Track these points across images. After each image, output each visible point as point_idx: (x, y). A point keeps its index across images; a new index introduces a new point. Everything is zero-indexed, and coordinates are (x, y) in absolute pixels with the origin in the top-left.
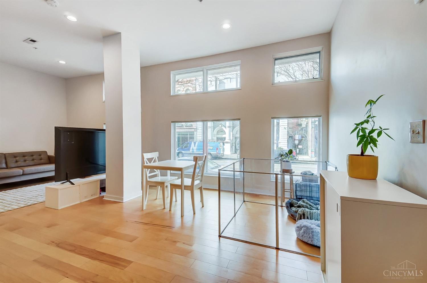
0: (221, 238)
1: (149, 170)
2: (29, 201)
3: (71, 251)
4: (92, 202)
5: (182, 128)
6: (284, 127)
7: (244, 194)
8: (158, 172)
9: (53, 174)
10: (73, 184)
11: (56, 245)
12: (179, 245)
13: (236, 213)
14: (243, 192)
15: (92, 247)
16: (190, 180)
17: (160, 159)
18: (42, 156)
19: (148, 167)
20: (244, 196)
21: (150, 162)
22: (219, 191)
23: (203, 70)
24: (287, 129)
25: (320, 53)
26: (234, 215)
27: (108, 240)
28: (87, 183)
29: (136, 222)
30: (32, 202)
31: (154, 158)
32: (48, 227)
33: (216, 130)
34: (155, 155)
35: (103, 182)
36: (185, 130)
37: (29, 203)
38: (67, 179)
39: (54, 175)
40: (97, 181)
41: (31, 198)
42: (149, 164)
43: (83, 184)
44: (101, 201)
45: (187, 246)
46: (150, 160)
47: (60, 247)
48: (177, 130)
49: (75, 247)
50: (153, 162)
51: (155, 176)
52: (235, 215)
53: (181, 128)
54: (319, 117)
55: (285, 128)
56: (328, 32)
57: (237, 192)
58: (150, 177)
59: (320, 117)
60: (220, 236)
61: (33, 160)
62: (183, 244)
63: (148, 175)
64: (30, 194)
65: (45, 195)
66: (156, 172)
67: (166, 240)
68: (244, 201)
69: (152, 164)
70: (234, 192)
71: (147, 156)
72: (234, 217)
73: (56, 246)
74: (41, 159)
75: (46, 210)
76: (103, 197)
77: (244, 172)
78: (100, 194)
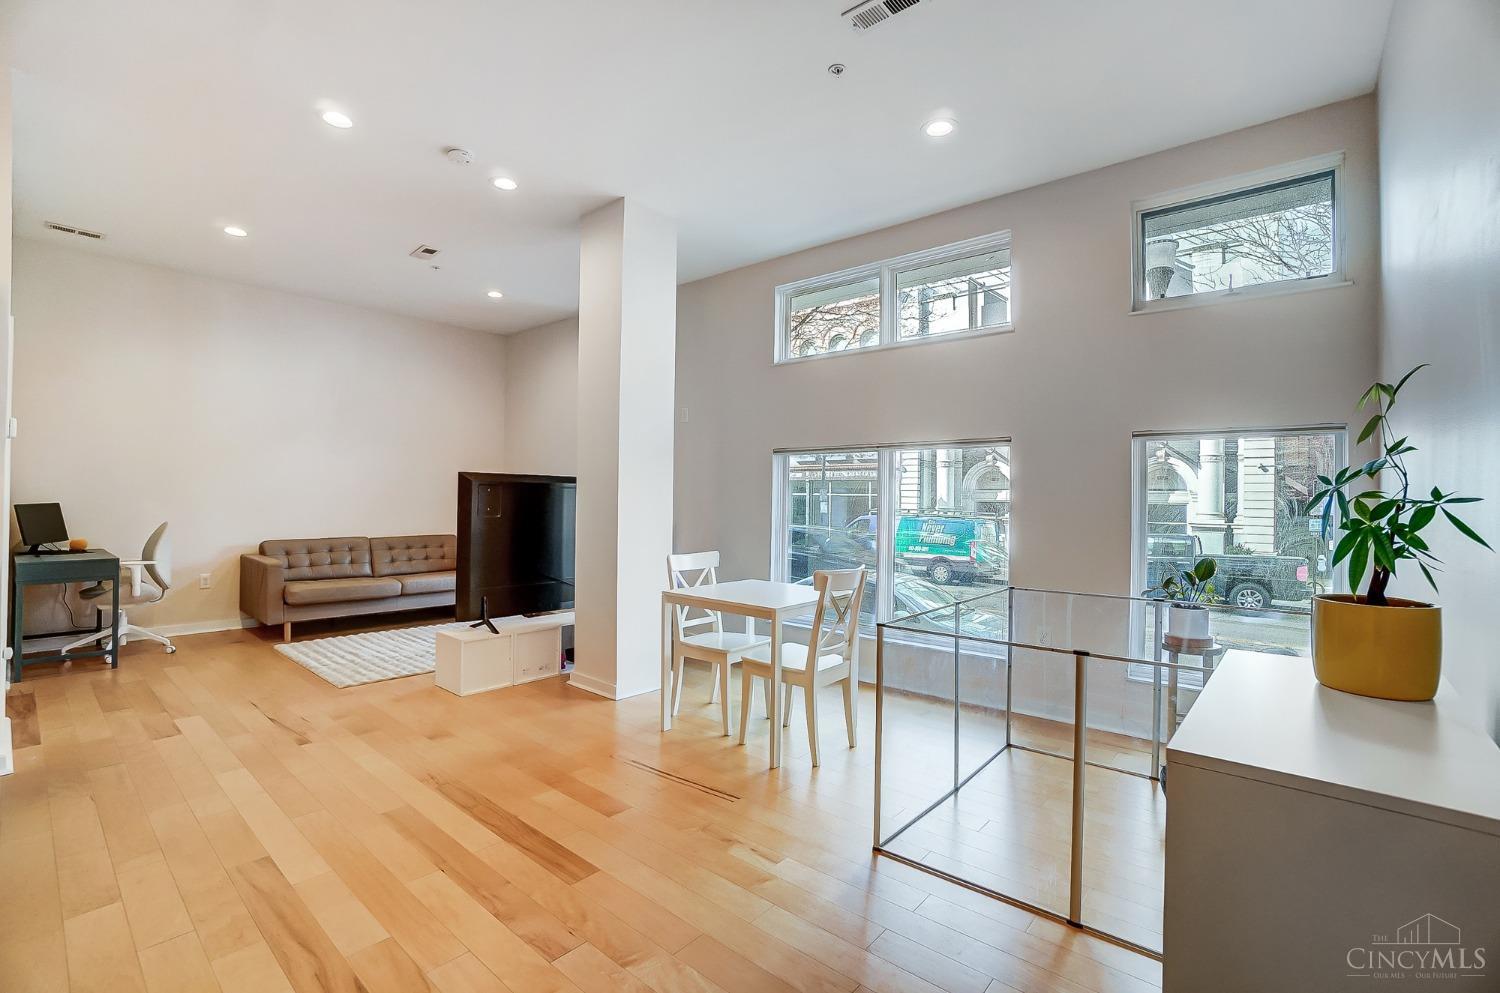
0: (880, 858)
1: (687, 608)
2: (405, 665)
3: (464, 807)
4: (540, 687)
5: (849, 466)
6: (1258, 462)
7: (1008, 715)
8: (715, 617)
9: (450, 600)
10: (495, 631)
11: (436, 786)
12: (738, 853)
13: (960, 781)
14: (1005, 708)
15: (513, 811)
16: (805, 650)
17: (725, 574)
18: (446, 549)
19: (683, 600)
20: (1008, 726)
21: (691, 584)
22: (879, 689)
23: (878, 275)
24: (1272, 470)
25: (1334, 177)
26: (952, 787)
27: (552, 797)
28: (529, 631)
29: (634, 762)
30: (412, 668)
31: (703, 570)
32: (431, 738)
33: (975, 472)
34: (709, 560)
35: (568, 632)
36: (857, 473)
37: (404, 669)
38: (482, 617)
39: (454, 603)
40: (555, 628)
41: (411, 658)
42: (687, 591)
43: (518, 635)
44: (561, 690)
45: (763, 860)
46: (691, 577)
47: (443, 793)
48: (791, 475)
49: (475, 799)
50: (701, 584)
51: (708, 628)
52: (957, 790)
53: (845, 466)
54: (1338, 431)
55: (1263, 468)
56: (1368, 91)
57: (966, 706)
58: (688, 631)
59: (1342, 431)
60: (877, 850)
61: (427, 558)
62: (753, 852)
63: (683, 623)
64: (411, 647)
65: (434, 651)
66: (709, 616)
67: (704, 829)
68: (1009, 745)
69: (698, 591)
70: (956, 704)
71: (685, 562)
72: (950, 794)
73: (437, 788)
74: (443, 557)
75: (436, 693)
76: (568, 677)
77: (1010, 645)
78: (563, 667)
